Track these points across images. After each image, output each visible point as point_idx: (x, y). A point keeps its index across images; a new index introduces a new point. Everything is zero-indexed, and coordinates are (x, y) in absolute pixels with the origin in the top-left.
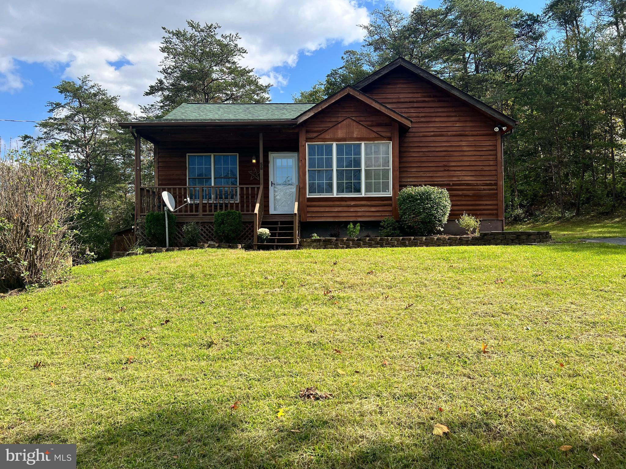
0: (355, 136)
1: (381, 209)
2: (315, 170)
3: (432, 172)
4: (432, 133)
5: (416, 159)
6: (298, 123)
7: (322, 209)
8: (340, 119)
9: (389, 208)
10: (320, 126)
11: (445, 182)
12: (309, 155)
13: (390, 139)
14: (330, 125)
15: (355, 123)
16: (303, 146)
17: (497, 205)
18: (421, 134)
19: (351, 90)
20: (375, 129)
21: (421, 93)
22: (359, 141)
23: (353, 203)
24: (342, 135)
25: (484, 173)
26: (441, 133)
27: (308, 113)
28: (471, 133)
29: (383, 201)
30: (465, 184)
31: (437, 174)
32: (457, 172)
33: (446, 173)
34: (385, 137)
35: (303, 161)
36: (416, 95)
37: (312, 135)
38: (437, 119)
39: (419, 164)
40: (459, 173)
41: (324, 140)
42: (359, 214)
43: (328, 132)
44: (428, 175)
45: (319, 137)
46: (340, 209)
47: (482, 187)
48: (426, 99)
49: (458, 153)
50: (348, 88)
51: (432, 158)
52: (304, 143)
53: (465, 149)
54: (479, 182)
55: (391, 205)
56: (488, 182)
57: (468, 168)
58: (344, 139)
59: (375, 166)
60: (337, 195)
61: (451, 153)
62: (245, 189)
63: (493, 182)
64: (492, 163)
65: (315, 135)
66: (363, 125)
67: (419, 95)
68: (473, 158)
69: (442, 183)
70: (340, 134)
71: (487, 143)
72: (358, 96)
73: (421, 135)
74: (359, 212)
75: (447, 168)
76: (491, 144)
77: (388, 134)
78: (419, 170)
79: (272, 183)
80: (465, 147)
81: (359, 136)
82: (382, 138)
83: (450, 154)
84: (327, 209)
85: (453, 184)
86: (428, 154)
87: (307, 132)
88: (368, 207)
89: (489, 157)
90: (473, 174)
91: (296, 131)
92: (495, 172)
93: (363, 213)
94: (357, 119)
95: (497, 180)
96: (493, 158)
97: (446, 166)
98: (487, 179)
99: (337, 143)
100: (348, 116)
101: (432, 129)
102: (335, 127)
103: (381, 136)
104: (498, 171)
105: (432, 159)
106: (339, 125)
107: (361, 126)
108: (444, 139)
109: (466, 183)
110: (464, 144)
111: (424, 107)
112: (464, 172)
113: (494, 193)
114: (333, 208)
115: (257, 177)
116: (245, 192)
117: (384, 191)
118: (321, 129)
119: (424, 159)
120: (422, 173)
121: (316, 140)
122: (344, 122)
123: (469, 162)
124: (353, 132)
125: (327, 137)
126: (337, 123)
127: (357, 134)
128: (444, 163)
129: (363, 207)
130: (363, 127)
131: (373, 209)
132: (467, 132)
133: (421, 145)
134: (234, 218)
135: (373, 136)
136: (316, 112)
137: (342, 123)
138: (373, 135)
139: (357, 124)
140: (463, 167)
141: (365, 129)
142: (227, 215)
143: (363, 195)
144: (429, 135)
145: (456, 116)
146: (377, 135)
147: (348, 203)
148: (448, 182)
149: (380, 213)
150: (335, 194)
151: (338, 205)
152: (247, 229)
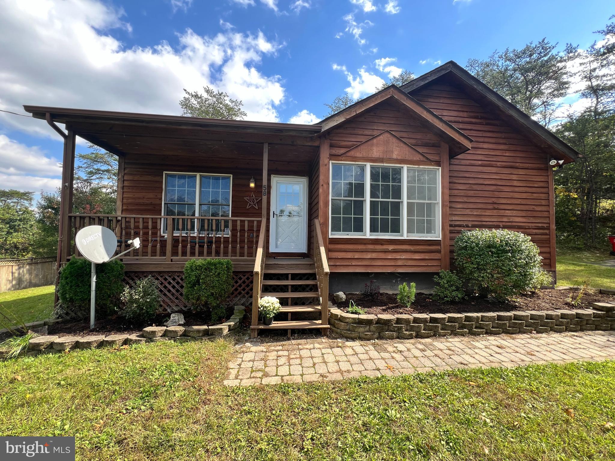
0: (395, 157)
1: (426, 256)
2: (341, 200)
3: (480, 210)
4: (480, 162)
5: (462, 193)
6: (323, 130)
7: (349, 255)
8: (376, 133)
9: (437, 256)
10: (350, 140)
11: (494, 223)
12: (333, 179)
13: (438, 164)
14: (363, 139)
15: (394, 140)
16: (326, 165)
17: (550, 253)
18: (468, 162)
19: (395, 92)
20: (421, 150)
21: (467, 112)
22: (400, 163)
23: (391, 247)
24: (378, 154)
25: (535, 214)
26: (489, 162)
27: (336, 118)
28: (521, 165)
29: (430, 245)
30: (515, 226)
31: (485, 212)
32: (507, 211)
33: (495, 212)
34: (433, 161)
35: (325, 186)
36: (461, 114)
37: (337, 151)
38: (485, 146)
39: (465, 199)
40: (508, 213)
41: (354, 159)
42: (400, 263)
43: (359, 148)
44: (475, 213)
45: (348, 154)
46: (374, 255)
47: (534, 231)
48: (473, 120)
49: (507, 188)
50: (392, 89)
51: (479, 192)
52: (326, 161)
53: (515, 183)
54: (530, 225)
55: (439, 252)
56: (540, 225)
57: (519, 207)
58: (381, 160)
59: (419, 199)
60: (370, 235)
61: (501, 187)
62: (239, 222)
63: (545, 225)
64: (544, 202)
65: (342, 151)
66: (405, 143)
67: (465, 114)
68: (524, 196)
69: (491, 223)
70: (376, 152)
71: (538, 178)
72: (404, 101)
73: (468, 164)
74: (399, 261)
75: (496, 206)
76: (543, 180)
77: (437, 158)
78: (465, 206)
79: (274, 214)
80: (515, 182)
81: (399, 158)
82: (429, 162)
83: (499, 189)
84: (357, 256)
85: (503, 225)
86: (475, 187)
87: (332, 146)
88: (409, 253)
89: (541, 195)
90: (524, 214)
91: (316, 144)
92: (547, 213)
93: (404, 261)
94: (398, 134)
95: (549, 223)
96: (545, 197)
97: (496, 203)
98: (538, 221)
99: (372, 164)
100: (386, 129)
101: (480, 157)
102: (369, 143)
103: (427, 158)
104: (551, 212)
105: (481, 194)
106: (375, 141)
107: (402, 145)
108: (494, 170)
109: (517, 226)
110: (514, 177)
111: (471, 130)
112: (515, 212)
113: (546, 238)
114: (365, 253)
115: (255, 205)
116: (239, 228)
117: (429, 231)
118: (351, 143)
119: (471, 193)
120: (469, 210)
121: (343, 158)
122: (381, 137)
123: (520, 200)
124: (392, 152)
125: (358, 155)
126: (371, 137)
127: (398, 155)
128: (494, 200)
129: (405, 254)
130: (404, 146)
131: (417, 256)
132: (517, 164)
133: (467, 175)
134: (219, 274)
135: (418, 159)
136: (348, 117)
137: (378, 138)
138: (418, 157)
139: (397, 141)
140: (513, 206)
141: (407, 149)
142: (206, 269)
143: (405, 237)
144: (477, 164)
145: (505, 144)
146: (422, 158)
147: (385, 247)
148: (498, 224)
149: (426, 262)
150: (367, 234)
151: (371, 249)
152: (240, 282)
